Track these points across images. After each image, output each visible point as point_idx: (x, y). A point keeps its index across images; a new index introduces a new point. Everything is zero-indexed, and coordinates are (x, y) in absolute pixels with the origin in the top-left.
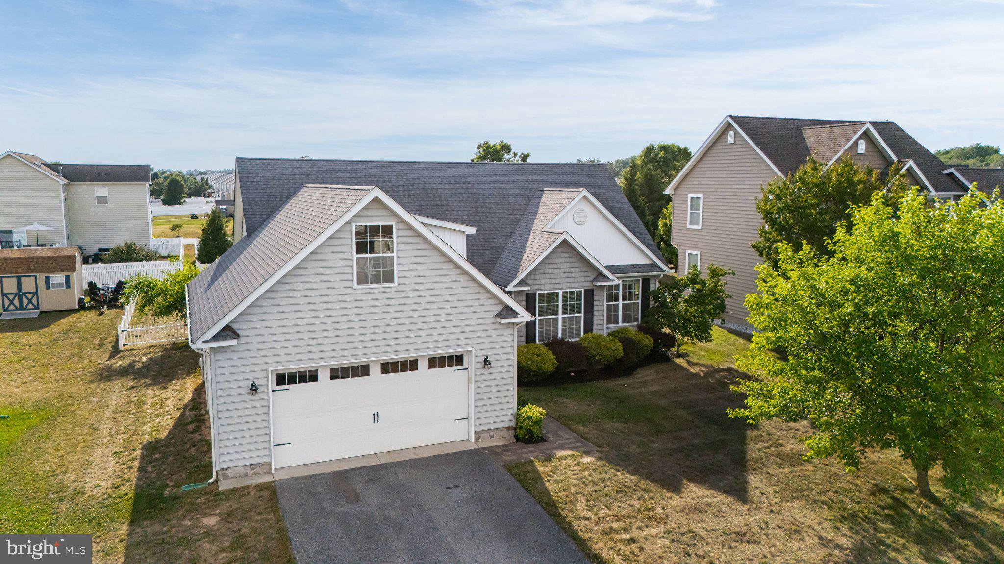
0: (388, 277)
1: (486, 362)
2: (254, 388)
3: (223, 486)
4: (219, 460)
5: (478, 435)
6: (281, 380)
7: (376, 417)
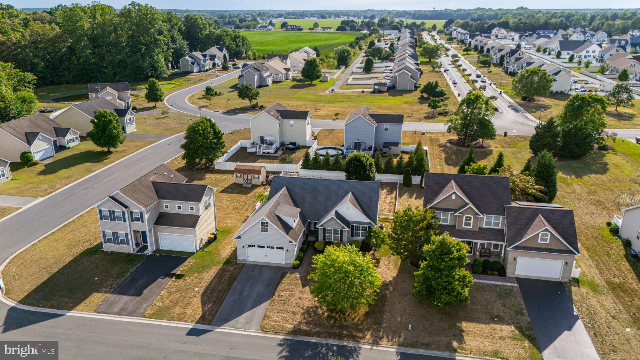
0: (267, 231)
1: (287, 251)
2: (243, 247)
3: (238, 262)
4: (239, 258)
5: (286, 264)
6: (249, 246)
7: (266, 256)
